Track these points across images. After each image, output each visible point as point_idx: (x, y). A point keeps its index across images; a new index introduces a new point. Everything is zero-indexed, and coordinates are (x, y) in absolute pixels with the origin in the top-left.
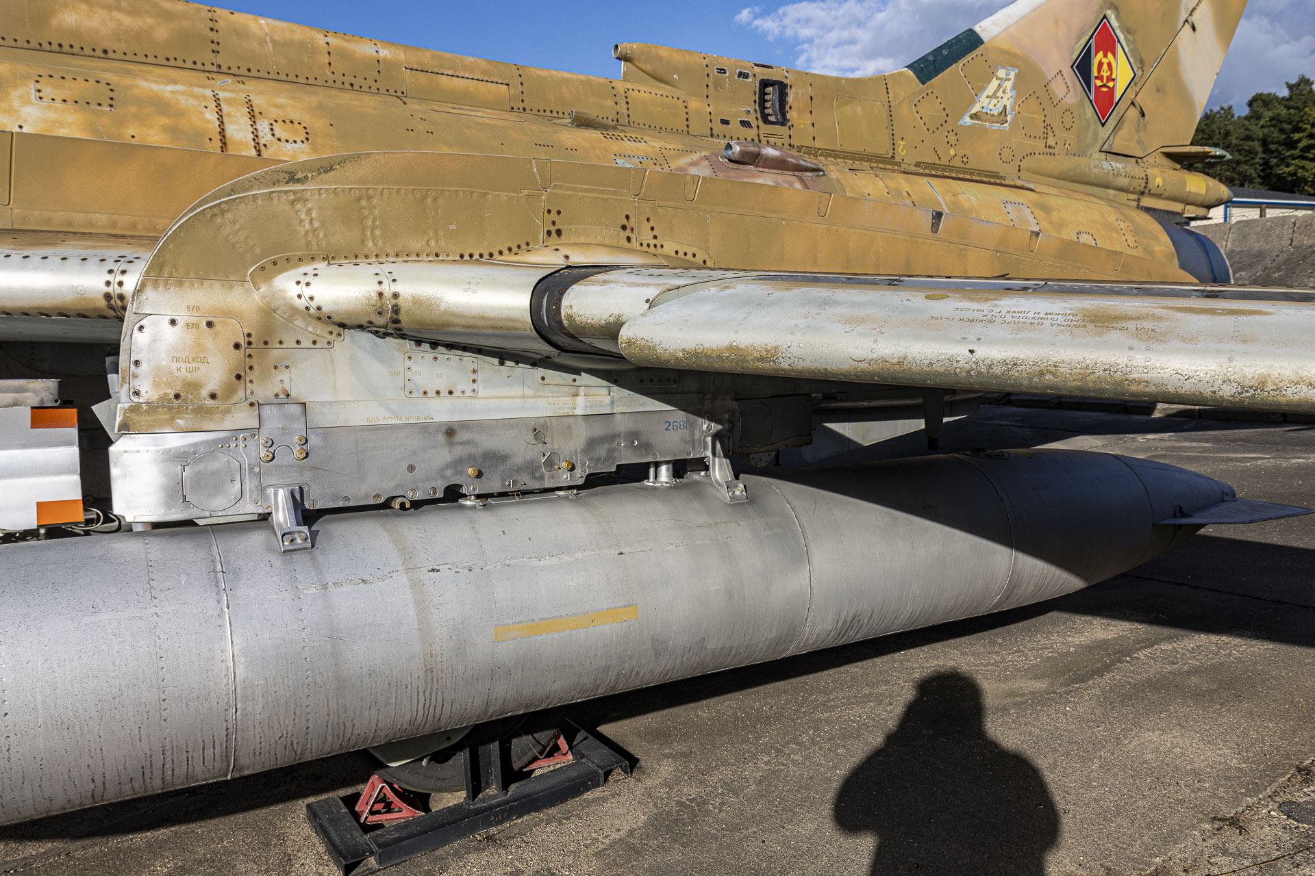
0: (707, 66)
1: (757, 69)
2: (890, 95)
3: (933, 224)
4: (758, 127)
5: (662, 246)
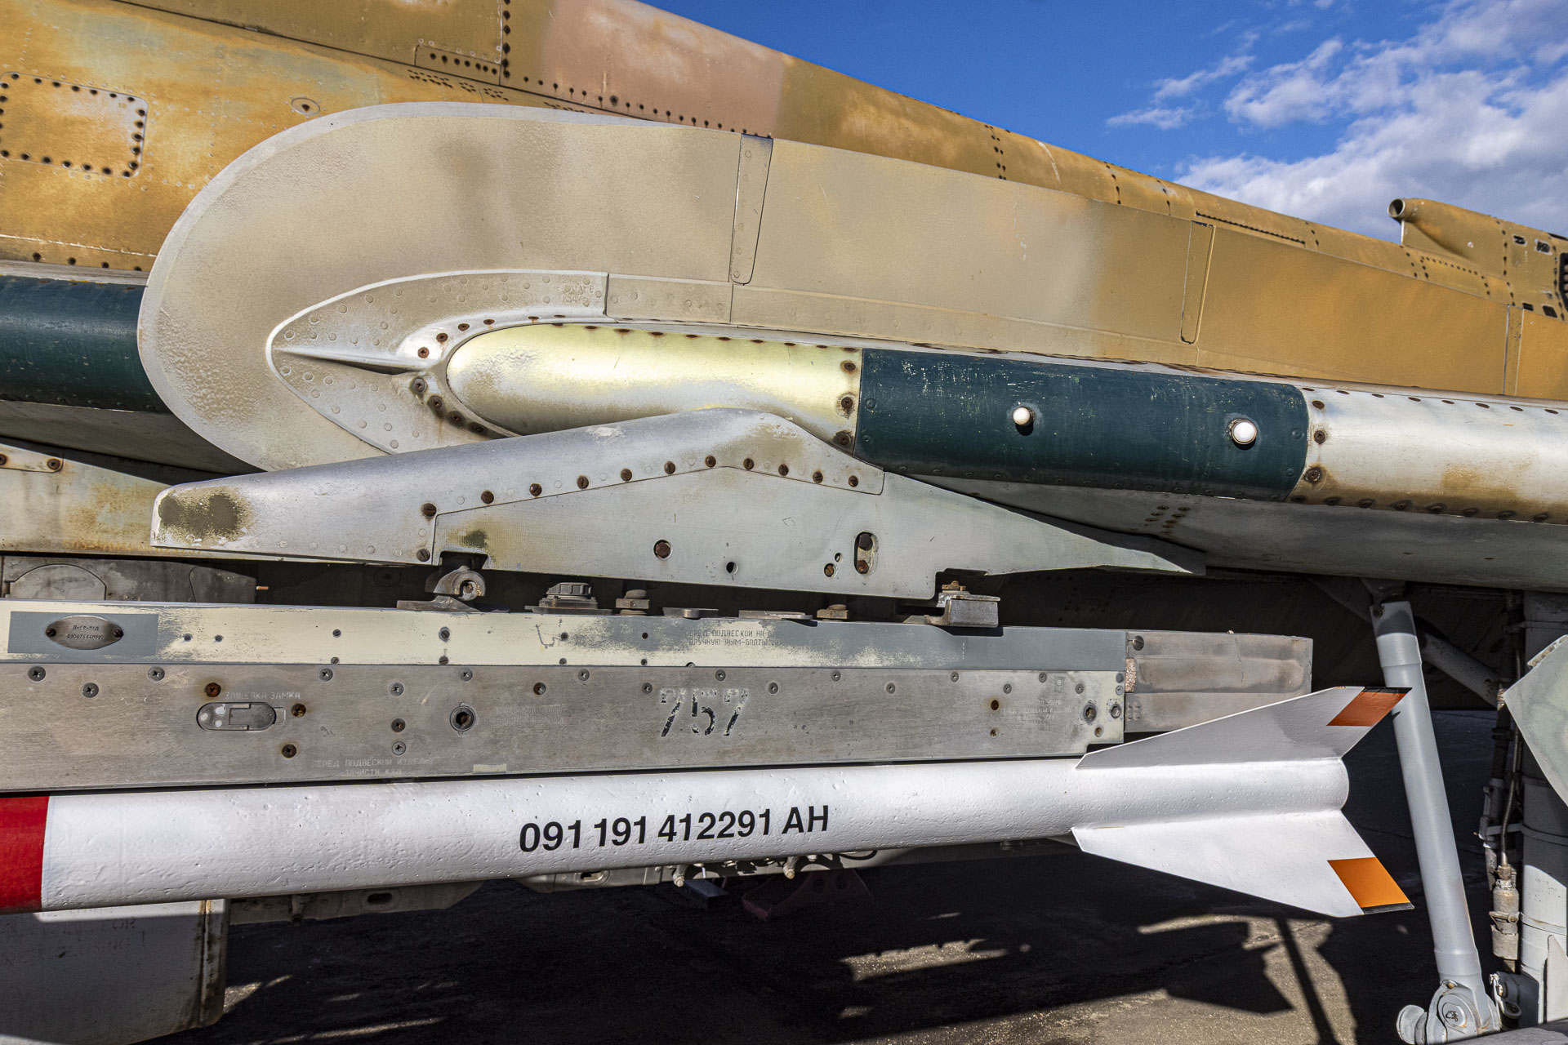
0: (1504, 232)
1: (1554, 240)
4: (1562, 316)
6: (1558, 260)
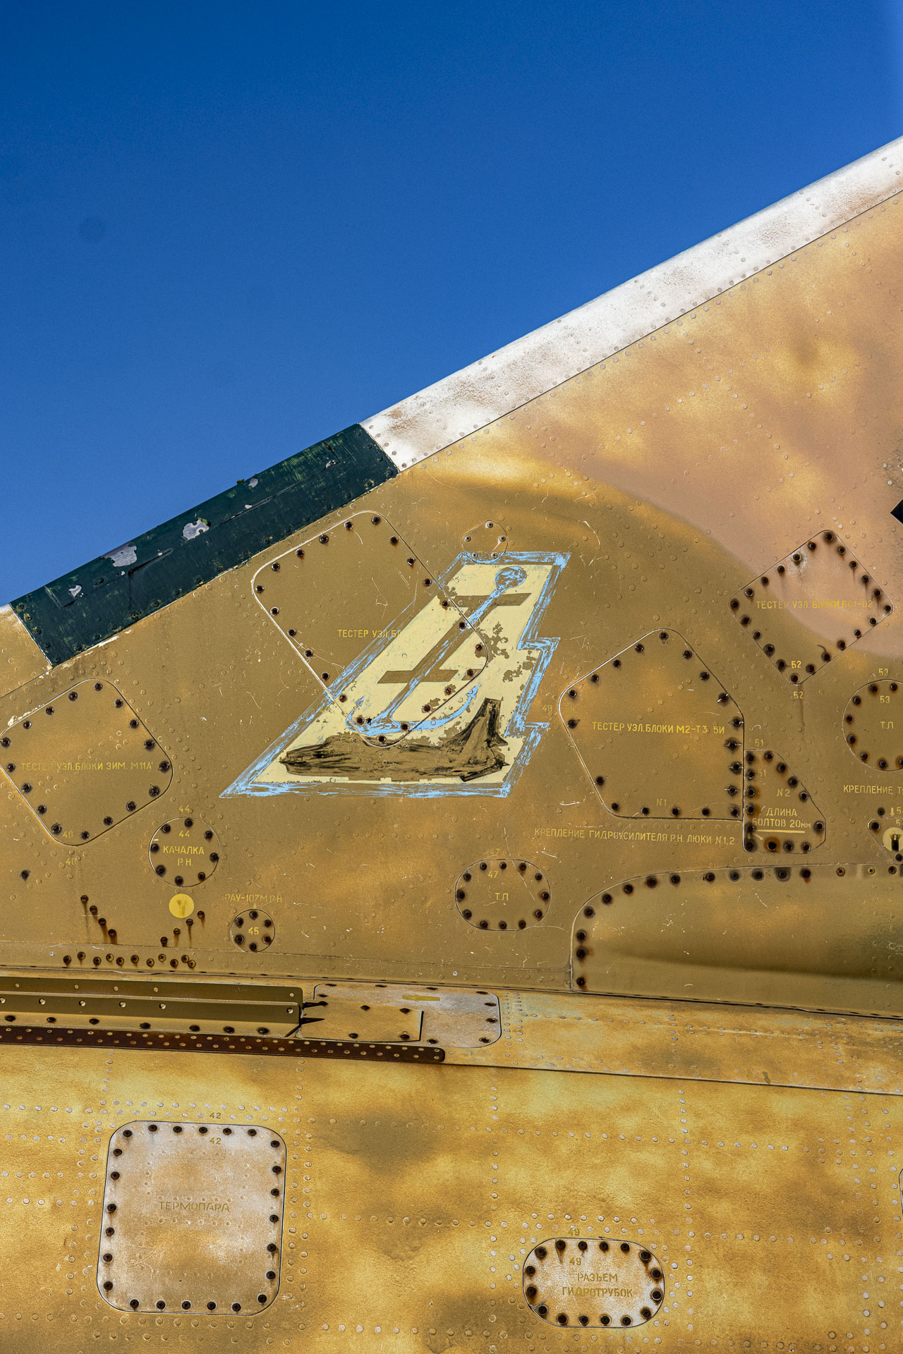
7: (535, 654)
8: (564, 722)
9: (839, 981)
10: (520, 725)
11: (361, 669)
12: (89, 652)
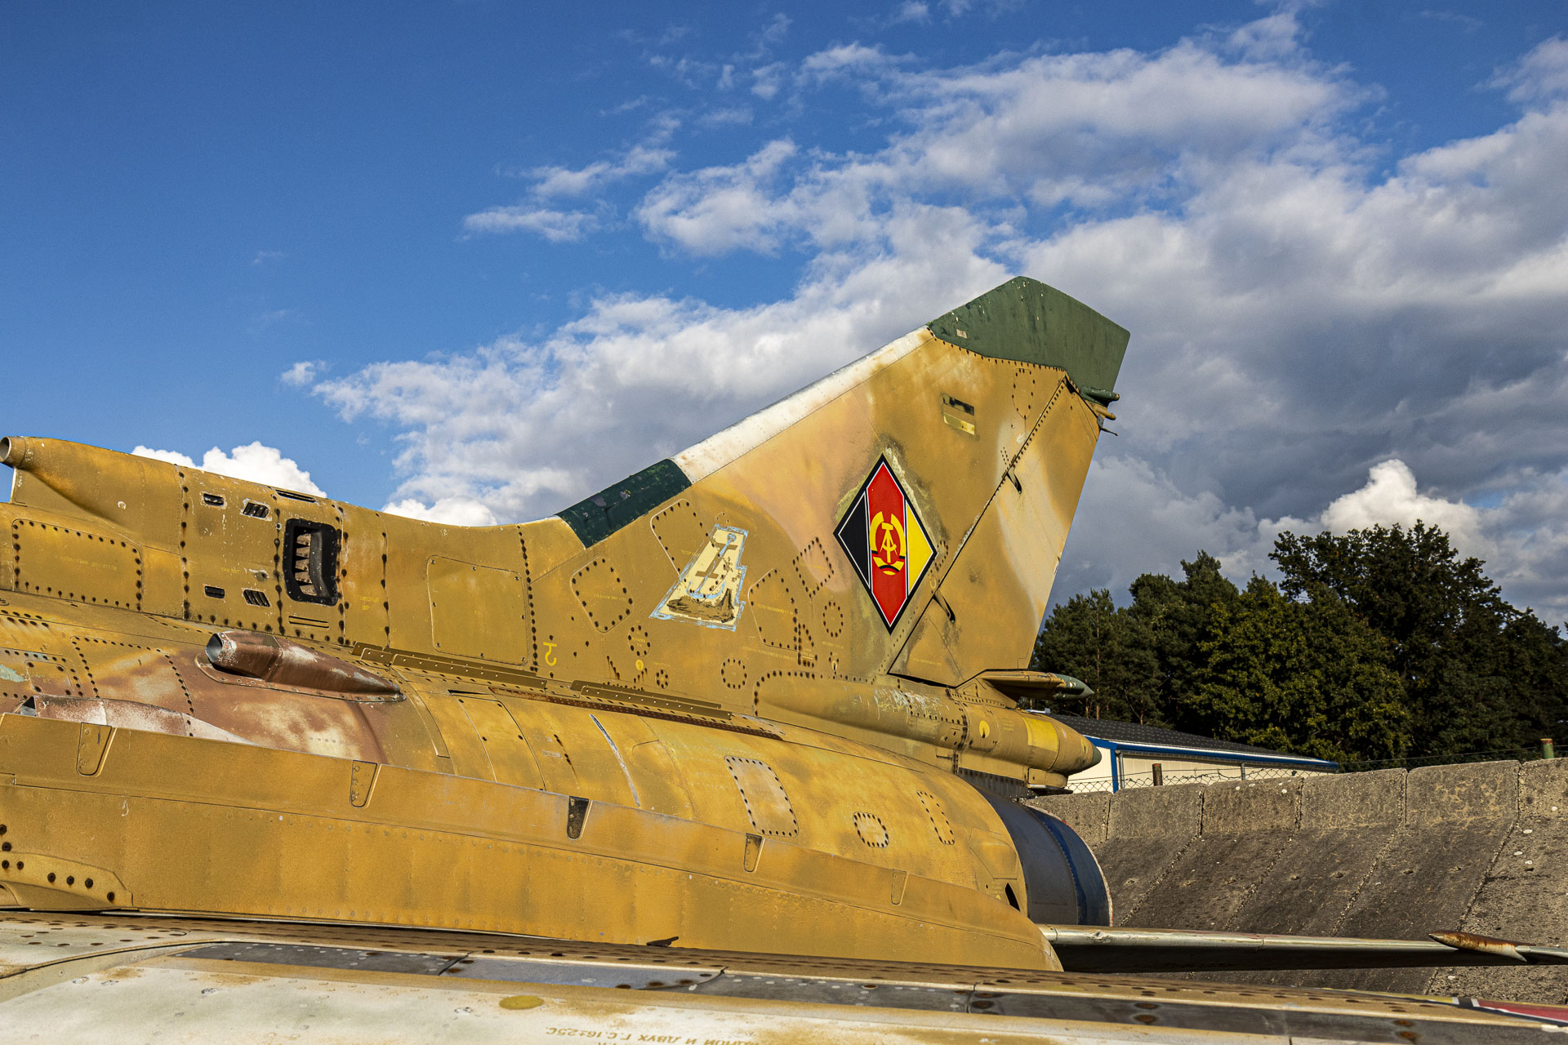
0: (186, 489)
1: (283, 502)
2: (529, 561)
3: (570, 821)
4: (280, 604)
5: (20, 865)
6: (283, 528)
7: (740, 572)
8: (750, 602)
9: (823, 721)
10: (738, 601)
11: (689, 569)
12: (599, 543)
